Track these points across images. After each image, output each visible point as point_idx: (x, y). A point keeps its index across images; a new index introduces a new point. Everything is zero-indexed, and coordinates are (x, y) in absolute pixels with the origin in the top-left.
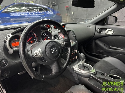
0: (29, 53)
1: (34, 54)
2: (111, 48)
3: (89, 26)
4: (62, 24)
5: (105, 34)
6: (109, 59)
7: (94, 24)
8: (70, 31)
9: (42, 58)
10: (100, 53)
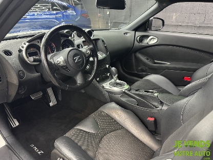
0: (51, 60)
1: (56, 62)
2: (155, 63)
3: (126, 33)
4: (87, 30)
5: (147, 43)
6: (153, 78)
7: (133, 30)
8: (98, 39)
9: (65, 66)
10: (143, 71)
